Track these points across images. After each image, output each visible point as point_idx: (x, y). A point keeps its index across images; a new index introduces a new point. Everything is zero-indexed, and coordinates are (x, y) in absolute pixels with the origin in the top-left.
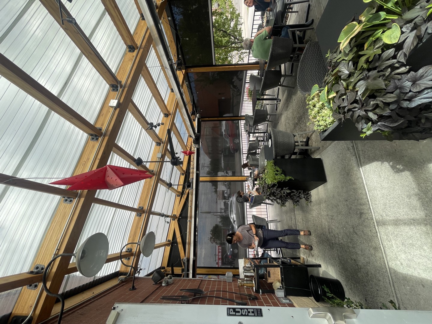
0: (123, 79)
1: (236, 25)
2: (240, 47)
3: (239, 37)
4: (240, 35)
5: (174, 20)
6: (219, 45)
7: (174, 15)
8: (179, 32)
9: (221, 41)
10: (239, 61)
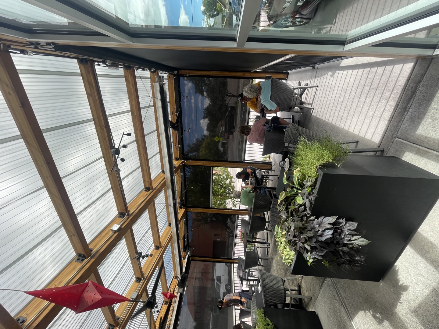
0: (132, 209)
1: (230, 182)
2: (233, 197)
3: (232, 190)
4: (233, 189)
5: (185, 174)
6: (216, 194)
7: (186, 172)
8: (187, 183)
9: (218, 192)
10: (232, 207)
